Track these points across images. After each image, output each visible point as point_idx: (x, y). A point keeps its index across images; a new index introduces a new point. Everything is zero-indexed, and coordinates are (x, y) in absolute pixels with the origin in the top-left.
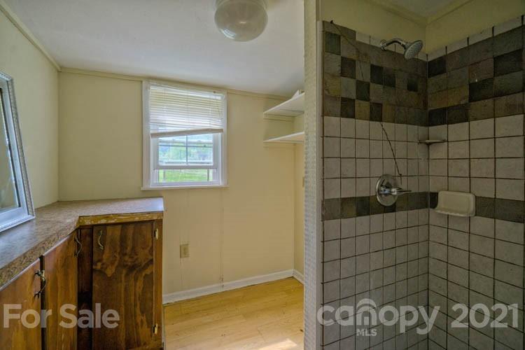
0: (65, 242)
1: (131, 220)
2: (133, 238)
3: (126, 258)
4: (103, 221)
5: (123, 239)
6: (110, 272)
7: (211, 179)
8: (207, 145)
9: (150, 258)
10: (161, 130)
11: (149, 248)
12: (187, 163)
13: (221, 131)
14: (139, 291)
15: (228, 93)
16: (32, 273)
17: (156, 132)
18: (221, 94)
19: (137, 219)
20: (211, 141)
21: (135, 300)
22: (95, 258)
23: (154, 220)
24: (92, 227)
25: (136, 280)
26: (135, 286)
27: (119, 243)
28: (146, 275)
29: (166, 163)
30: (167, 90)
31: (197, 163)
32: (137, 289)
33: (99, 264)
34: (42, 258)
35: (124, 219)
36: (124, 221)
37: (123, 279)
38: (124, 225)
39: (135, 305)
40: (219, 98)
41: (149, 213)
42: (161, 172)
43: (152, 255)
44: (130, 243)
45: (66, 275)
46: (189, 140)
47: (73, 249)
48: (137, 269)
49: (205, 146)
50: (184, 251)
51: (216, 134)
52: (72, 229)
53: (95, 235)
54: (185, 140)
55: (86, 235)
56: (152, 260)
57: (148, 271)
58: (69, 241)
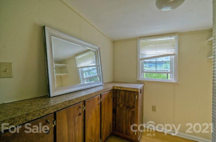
0: (108, 93)
1: (127, 90)
2: (128, 97)
3: (126, 103)
4: (119, 89)
5: (125, 96)
6: (121, 106)
7: (169, 79)
8: (166, 62)
9: (134, 105)
10: (145, 57)
11: (133, 102)
12: (156, 70)
13: (174, 54)
14: (130, 116)
15: (179, 35)
16: (98, 98)
17: (142, 58)
18: (175, 36)
19: (129, 90)
20: (169, 60)
21: (128, 119)
22: (117, 100)
23: (135, 92)
24: (117, 90)
25: (129, 112)
26: (129, 113)
27: (124, 97)
28: (132, 111)
29: (147, 70)
30: (147, 40)
31: (162, 70)
32: (129, 115)
33: (118, 102)
34: (101, 95)
35: (125, 89)
36: (125, 90)
37: (125, 110)
38: (126, 91)
39: (129, 121)
40: (174, 38)
41: (133, 88)
42: (145, 74)
43: (134, 104)
44: (127, 98)
45: (108, 102)
46: (157, 60)
47: (111, 95)
48: (129, 108)
49: (165, 63)
50: (154, 109)
51: (172, 56)
52: (111, 89)
53: (117, 92)
54: (155, 61)
55: (115, 92)
56: (134, 106)
57: (133, 110)
58: (110, 92)
